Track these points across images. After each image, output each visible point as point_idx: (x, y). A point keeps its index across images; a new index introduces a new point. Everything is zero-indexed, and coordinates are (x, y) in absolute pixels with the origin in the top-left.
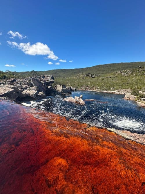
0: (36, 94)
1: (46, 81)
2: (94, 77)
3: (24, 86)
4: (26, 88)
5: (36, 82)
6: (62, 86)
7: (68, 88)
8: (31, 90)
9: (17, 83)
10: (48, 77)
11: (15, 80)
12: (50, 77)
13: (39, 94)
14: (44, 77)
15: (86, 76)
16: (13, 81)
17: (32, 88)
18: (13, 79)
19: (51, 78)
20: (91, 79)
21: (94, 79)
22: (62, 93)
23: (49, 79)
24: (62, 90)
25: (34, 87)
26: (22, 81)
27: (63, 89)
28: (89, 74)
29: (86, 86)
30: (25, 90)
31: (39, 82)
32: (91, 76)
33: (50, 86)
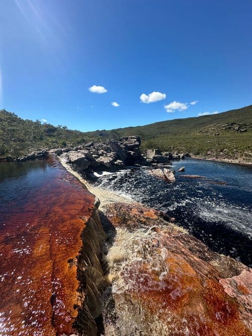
0: (112, 163)
1: (129, 145)
2: (246, 131)
3: (100, 152)
4: (102, 155)
5: (115, 146)
6: (154, 151)
7: (166, 155)
8: (106, 156)
9: (94, 148)
10: (132, 138)
11: (92, 145)
12: (135, 138)
13: (115, 163)
14: (126, 139)
15: (226, 129)
16: (90, 146)
17: (109, 155)
18: (90, 143)
19: (135, 140)
20: (237, 134)
21: (245, 134)
22: (153, 162)
23: (133, 142)
24: (154, 158)
25: (112, 153)
26: (99, 146)
27: (156, 156)
28: (232, 124)
29: (219, 150)
30: (101, 157)
31: (118, 147)
32: (237, 128)
33: (133, 152)
